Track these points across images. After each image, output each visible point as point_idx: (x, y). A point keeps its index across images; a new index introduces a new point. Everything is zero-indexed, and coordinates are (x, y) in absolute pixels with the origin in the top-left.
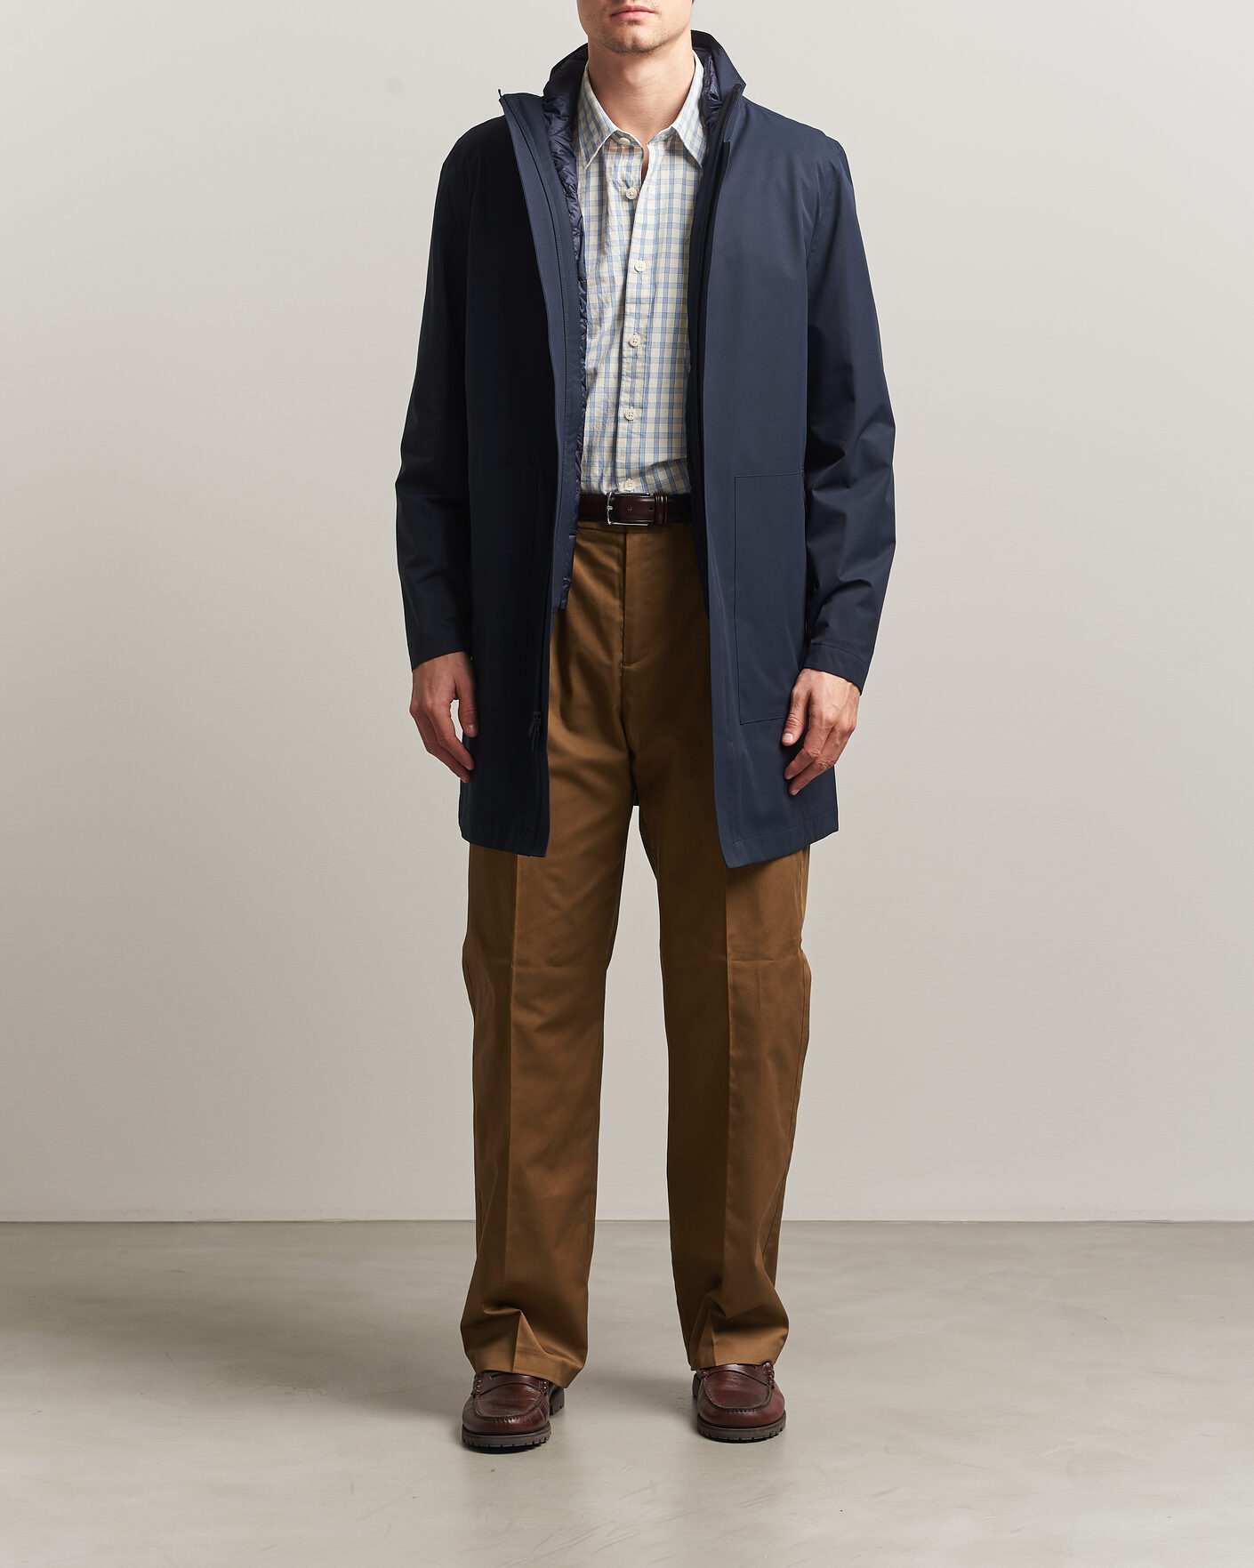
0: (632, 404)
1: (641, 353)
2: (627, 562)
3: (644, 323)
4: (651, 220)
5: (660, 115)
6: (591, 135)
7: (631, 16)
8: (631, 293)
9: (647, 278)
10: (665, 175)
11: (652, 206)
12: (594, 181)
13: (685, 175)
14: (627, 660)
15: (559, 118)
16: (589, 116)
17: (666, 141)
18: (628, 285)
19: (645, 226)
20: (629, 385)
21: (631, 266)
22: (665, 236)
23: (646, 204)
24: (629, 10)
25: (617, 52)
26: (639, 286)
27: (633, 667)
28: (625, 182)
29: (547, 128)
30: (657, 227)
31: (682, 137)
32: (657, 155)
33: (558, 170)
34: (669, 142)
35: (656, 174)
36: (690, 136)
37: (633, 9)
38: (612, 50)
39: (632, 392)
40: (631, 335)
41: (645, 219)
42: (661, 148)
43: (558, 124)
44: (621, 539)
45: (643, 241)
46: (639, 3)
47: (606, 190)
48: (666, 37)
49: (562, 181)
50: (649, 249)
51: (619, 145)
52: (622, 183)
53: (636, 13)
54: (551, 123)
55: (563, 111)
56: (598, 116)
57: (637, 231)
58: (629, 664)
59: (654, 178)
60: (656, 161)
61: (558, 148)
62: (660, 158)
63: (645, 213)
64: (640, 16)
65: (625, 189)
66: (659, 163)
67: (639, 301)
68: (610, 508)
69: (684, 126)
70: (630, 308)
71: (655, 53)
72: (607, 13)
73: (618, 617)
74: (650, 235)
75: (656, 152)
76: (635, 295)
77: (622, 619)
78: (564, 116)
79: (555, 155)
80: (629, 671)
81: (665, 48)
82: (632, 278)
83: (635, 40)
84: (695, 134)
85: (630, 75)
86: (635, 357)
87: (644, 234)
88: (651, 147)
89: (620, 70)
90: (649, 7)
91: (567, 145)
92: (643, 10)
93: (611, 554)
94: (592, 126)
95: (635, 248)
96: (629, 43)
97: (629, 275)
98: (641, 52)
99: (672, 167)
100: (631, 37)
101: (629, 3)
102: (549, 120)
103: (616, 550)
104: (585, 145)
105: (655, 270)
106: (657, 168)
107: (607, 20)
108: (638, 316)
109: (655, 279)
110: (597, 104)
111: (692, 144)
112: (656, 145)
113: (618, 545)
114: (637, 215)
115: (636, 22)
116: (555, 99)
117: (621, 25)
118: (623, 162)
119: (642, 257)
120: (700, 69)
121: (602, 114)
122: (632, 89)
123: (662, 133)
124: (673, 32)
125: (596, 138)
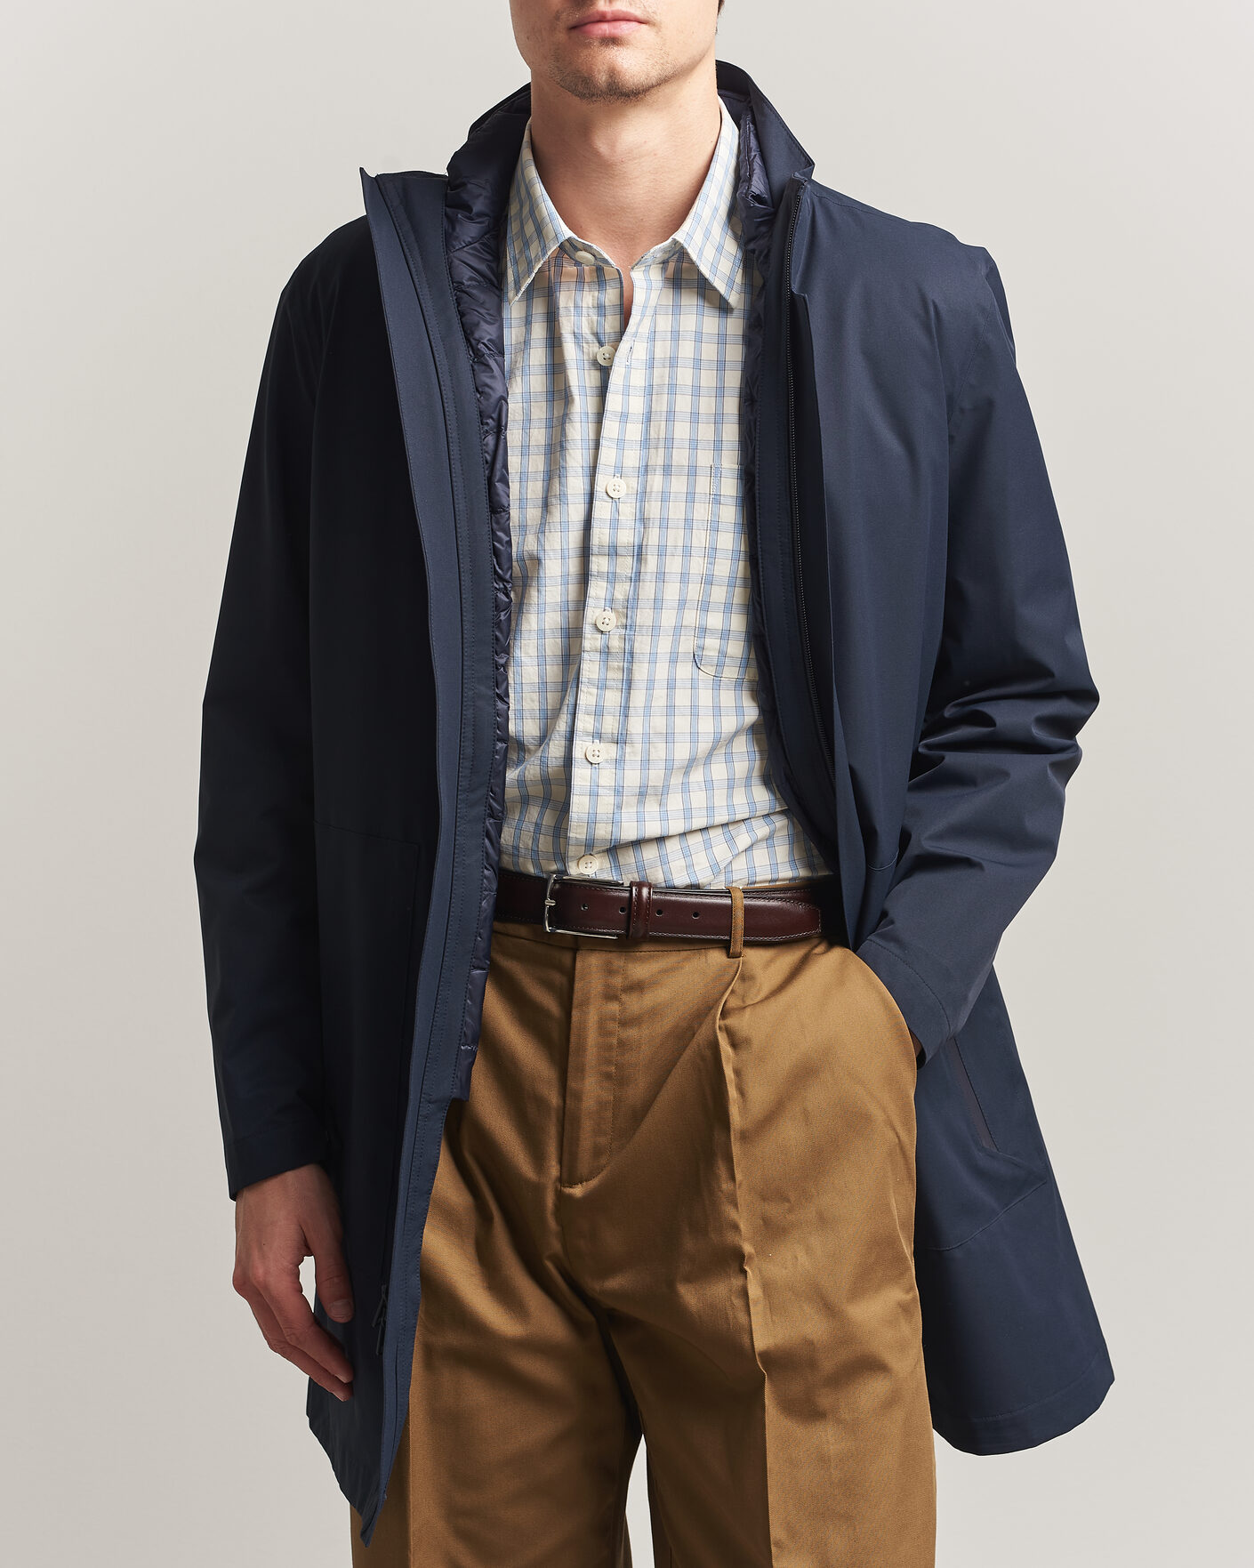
0: (598, 735)
1: (616, 643)
2: (575, 1002)
3: (623, 589)
4: (637, 405)
5: (656, 214)
6: (527, 244)
7: (605, 28)
8: (600, 535)
9: (628, 511)
10: (665, 323)
11: (638, 379)
12: (538, 356)
13: (700, 324)
14: (568, 1177)
15: (471, 219)
16: (526, 210)
17: (665, 263)
18: (595, 524)
19: (624, 417)
20: (593, 701)
21: (599, 488)
22: (662, 435)
23: (627, 377)
24: (603, 19)
25: (582, 96)
26: (615, 524)
27: (578, 1191)
28: (596, 335)
29: (449, 239)
30: (648, 418)
31: (694, 257)
32: (649, 289)
33: (462, 314)
34: (671, 266)
35: (647, 322)
36: (709, 253)
37: (609, 16)
38: (572, 92)
39: (599, 712)
40: (598, 612)
41: (626, 403)
42: (656, 276)
43: (470, 231)
44: (566, 958)
45: (621, 443)
46: (621, 6)
47: (560, 345)
48: (669, 70)
49: (468, 333)
50: (632, 458)
51: (578, 263)
52: (591, 338)
53: (618, 24)
54: (454, 229)
55: (479, 206)
56: (540, 212)
57: (610, 427)
58: (572, 1184)
59: (645, 329)
60: (648, 299)
61: (465, 274)
62: (654, 295)
63: (626, 391)
64: (623, 29)
65: (595, 348)
66: (653, 302)
67: (613, 552)
68: (550, 903)
69: (698, 237)
70: (598, 564)
71: (649, 98)
72: (562, 25)
73: (554, 1099)
74: (634, 431)
75: (647, 285)
76: (606, 540)
77: (560, 1102)
78: (480, 215)
79: (458, 287)
80: (570, 1197)
81: (667, 90)
82: (602, 510)
83: (613, 73)
84: (720, 249)
85: (601, 145)
86: (606, 652)
87: (623, 431)
88: (637, 276)
89: (585, 130)
90: (638, 13)
91: (483, 267)
92: (627, 19)
93: (548, 985)
94: (530, 229)
95: (607, 455)
96: (602, 78)
97: (597, 504)
98: (624, 96)
99: (677, 309)
100: (605, 67)
101: (602, 6)
102: (452, 222)
103: (558, 978)
104: (516, 262)
105: (643, 495)
106: (650, 312)
107: (561, 36)
108: (612, 578)
109: (642, 511)
110: (539, 189)
111: (714, 268)
112: (646, 271)
113: (560, 968)
114: (610, 397)
115: (614, 41)
116: (464, 185)
117: (588, 46)
118: (589, 298)
119: (619, 471)
120: (730, 132)
121: (547, 206)
122: (605, 168)
123: (658, 250)
124: (683, 59)
125: (534, 249)
